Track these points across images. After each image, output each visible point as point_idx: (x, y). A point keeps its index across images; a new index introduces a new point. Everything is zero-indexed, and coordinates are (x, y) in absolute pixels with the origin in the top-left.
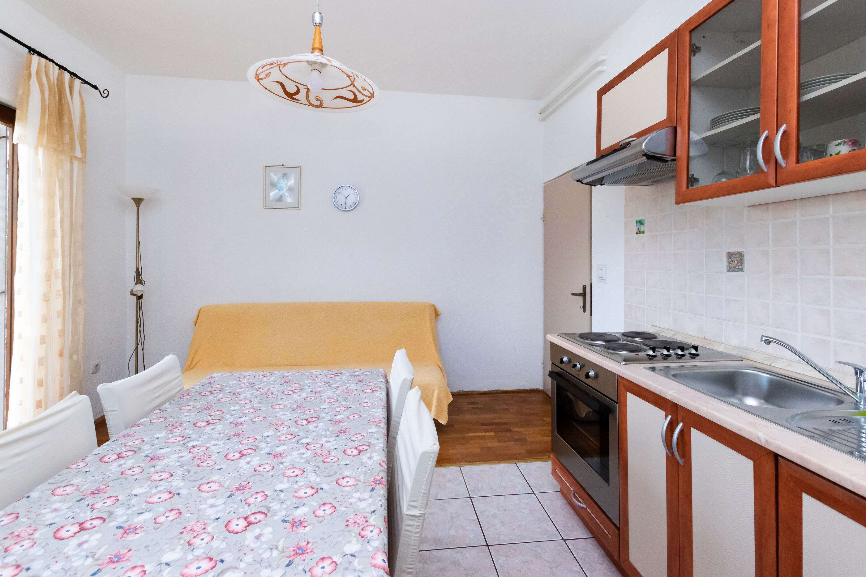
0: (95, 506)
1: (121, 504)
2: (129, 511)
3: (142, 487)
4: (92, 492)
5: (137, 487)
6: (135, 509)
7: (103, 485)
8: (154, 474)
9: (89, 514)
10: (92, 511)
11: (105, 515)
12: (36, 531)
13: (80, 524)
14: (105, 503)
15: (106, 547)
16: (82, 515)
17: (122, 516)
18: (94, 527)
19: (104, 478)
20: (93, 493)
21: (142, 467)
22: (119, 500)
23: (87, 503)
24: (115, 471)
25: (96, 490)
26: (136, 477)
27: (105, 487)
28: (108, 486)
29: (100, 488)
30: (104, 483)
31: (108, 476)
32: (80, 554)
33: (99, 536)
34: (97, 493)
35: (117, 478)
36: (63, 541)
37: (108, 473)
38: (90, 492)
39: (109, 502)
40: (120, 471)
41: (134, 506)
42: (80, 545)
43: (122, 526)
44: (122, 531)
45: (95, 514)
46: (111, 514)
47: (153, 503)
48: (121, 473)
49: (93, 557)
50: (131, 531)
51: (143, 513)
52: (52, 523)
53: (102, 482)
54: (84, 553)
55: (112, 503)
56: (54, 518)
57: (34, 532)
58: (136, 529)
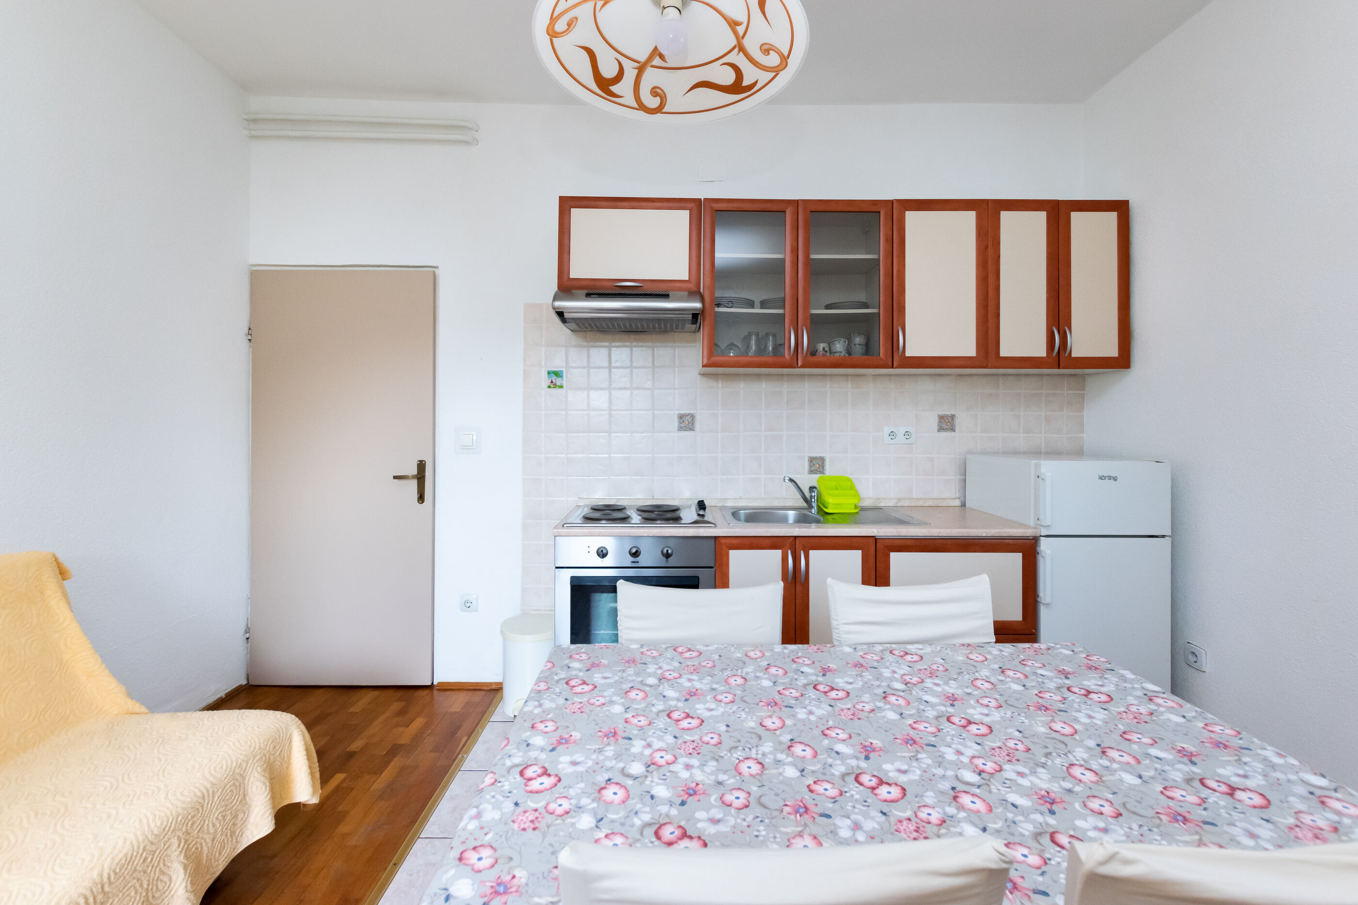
0: (1197, 800)
1: (1168, 781)
2: (1167, 768)
3: (1121, 780)
4: (1184, 822)
5: (1125, 784)
6: (1158, 766)
7: (1161, 820)
8: (1085, 782)
9: (1213, 798)
10: (1206, 799)
11: (1197, 784)
12: (1291, 826)
13: (1231, 795)
14: (1182, 796)
15: (1221, 758)
16: (1222, 803)
17: (1179, 770)
18: (1218, 781)
19: (1150, 830)
20: (1185, 820)
21: (1083, 802)
22: (1163, 786)
23: (1204, 813)
24: (1122, 827)
25: (1177, 821)
26: (1110, 796)
27: (1162, 817)
28: (1158, 813)
29: (1169, 819)
30: (1157, 821)
31: (1142, 828)
32: (1252, 770)
33: (1221, 771)
34: (1180, 815)
35: (1131, 815)
36: (1261, 792)
37: (1135, 833)
38: (1189, 824)
39: (1177, 794)
40: (1118, 821)
41: (1156, 770)
42: (1245, 776)
43: (1189, 763)
44: (1194, 759)
45: (1205, 793)
46: (1188, 781)
47: (1134, 757)
48: (1120, 817)
49: (1240, 760)
50: (1186, 753)
51: (1156, 757)
52: (1264, 822)
53: (1158, 826)
54: (1247, 768)
55: (1175, 790)
56: (1260, 825)
57: (1294, 827)
58: (1179, 751)
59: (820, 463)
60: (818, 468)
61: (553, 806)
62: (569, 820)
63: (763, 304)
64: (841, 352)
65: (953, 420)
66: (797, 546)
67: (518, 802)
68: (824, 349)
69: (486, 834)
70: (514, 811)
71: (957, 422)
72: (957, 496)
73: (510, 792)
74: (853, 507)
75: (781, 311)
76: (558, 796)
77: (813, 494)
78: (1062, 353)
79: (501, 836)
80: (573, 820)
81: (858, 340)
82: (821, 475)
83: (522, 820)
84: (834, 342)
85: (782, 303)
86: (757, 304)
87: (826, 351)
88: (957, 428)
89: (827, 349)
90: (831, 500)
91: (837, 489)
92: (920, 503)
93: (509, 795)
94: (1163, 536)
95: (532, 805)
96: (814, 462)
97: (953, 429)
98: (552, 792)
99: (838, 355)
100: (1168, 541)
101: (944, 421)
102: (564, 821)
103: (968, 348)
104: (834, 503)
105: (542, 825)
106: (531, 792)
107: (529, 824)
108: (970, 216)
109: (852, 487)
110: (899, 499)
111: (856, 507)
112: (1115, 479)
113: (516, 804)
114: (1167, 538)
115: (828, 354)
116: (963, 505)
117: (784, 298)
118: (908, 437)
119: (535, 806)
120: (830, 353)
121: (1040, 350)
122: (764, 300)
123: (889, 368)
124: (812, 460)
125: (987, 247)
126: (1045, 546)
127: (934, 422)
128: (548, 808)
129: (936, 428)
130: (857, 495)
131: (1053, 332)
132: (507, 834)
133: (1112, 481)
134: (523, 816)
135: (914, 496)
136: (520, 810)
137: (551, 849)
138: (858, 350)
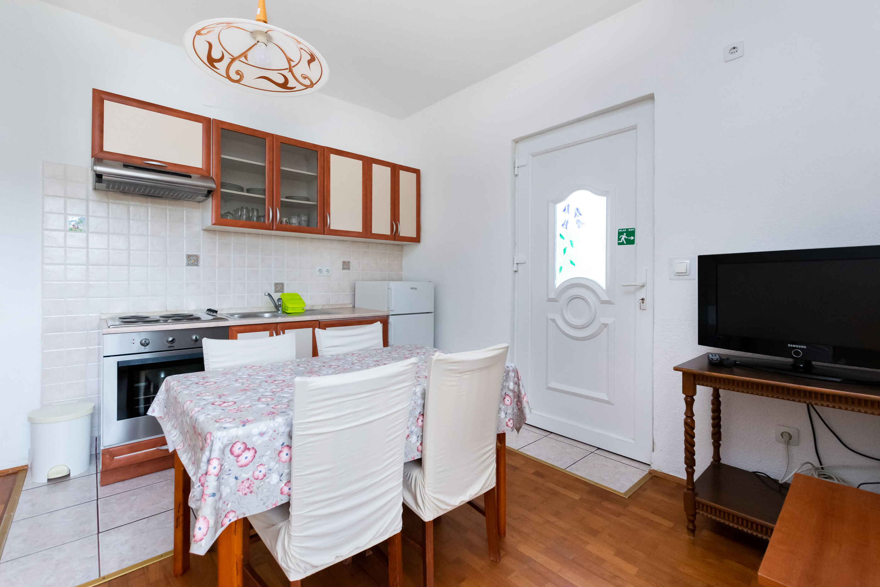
59: (281, 286)
60: (280, 289)
61: (257, 473)
62: (267, 480)
63: (248, 191)
64: (296, 224)
65: (349, 264)
66: (278, 328)
67: (237, 476)
68: (286, 221)
69: (227, 505)
70: (236, 483)
71: (351, 265)
72: (351, 303)
73: (229, 470)
74: (302, 309)
75: (263, 197)
76: (258, 465)
77: (280, 303)
78: (396, 234)
79: (235, 502)
80: (269, 480)
81: (304, 218)
82: (282, 293)
83: (243, 488)
84: (292, 218)
85: (263, 192)
86: (245, 190)
87: (287, 223)
88: (351, 269)
89: (288, 221)
90: (290, 306)
91: (292, 300)
92: (334, 307)
93: (230, 472)
94: (431, 313)
95: (245, 476)
96: (278, 286)
97: (349, 269)
98: (254, 463)
99: (294, 225)
100: (432, 315)
101: (345, 264)
102: (264, 482)
103: (358, 228)
104: (291, 306)
105: (254, 488)
106: (241, 466)
107: (247, 490)
108: (360, 163)
109: (301, 299)
110: (324, 305)
111: (303, 310)
112: (416, 289)
113: (236, 478)
114: (433, 313)
115: (288, 224)
116: (354, 307)
117: (265, 189)
118: (328, 272)
119: (246, 476)
120: (290, 224)
121: (388, 232)
122: (249, 189)
123: (321, 234)
124: (276, 284)
125: (367, 180)
126: (392, 320)
127: (340, 265)
128: (254, 476)
129: (341, 268)
130: (303, 303)
131: (393, 224)
132: (238, 500)
133: (415, 290)
134: (242, 485)
135: (331, 303)
136: (239, 482)
137: (262, 502)
138: (304, 224)
